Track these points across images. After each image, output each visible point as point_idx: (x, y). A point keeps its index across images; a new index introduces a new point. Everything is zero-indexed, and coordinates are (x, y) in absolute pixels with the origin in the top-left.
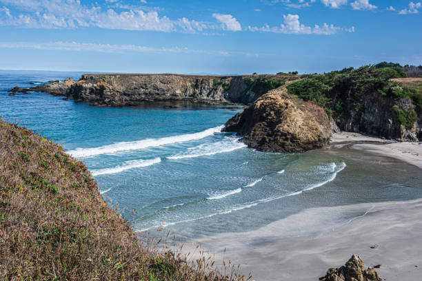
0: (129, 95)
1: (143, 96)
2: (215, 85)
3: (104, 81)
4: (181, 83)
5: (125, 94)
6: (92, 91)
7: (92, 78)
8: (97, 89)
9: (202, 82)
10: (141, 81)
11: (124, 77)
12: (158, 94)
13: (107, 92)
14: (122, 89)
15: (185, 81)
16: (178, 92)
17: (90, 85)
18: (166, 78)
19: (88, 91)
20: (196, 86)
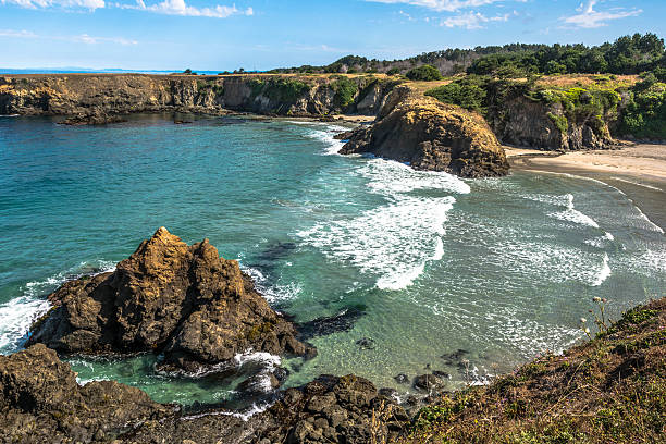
0: (88, 106)
1: (109, 107)
2: (200, 88)
3: (46, 85)
4: (152, 87)
5: (83, 105)
6: (28, 101)
7: (24, 81)
8: (36, 99)
9: (181, 85)
10: (104, 84)
11: (75, 79)
12: (128, 103)
13: (55, 103)
14: (77, 97)
15: (156, 84)
16: (153, 99)
17: (24, 93)
18: (134, 79)
19: (22, 101)
20: (173, 90)
